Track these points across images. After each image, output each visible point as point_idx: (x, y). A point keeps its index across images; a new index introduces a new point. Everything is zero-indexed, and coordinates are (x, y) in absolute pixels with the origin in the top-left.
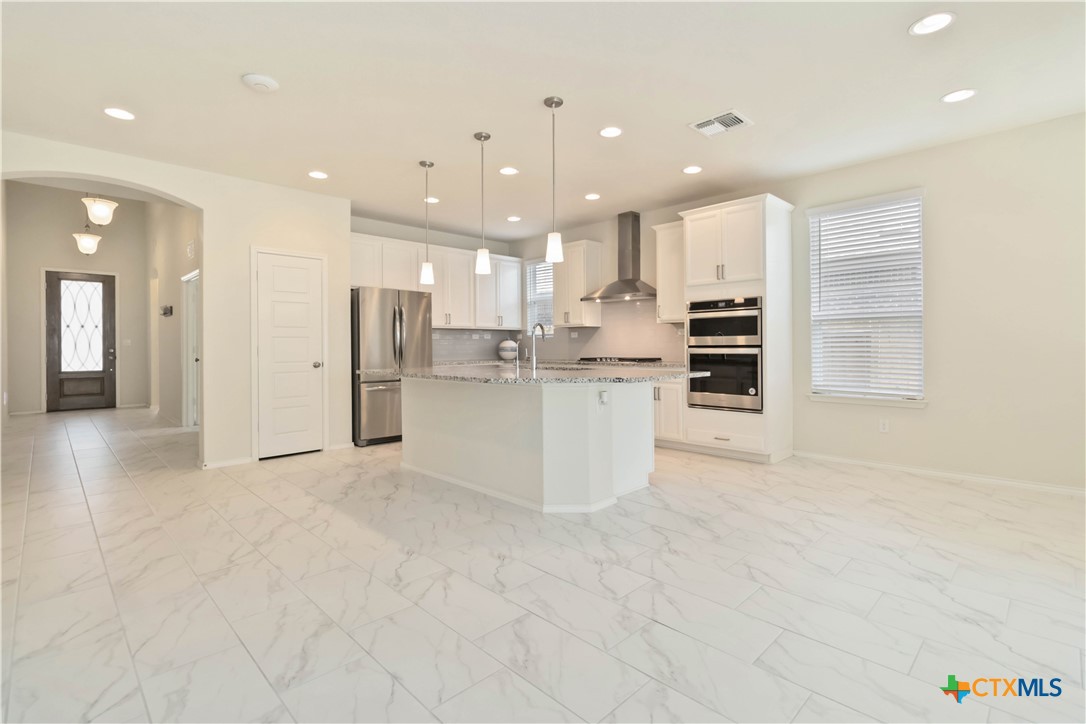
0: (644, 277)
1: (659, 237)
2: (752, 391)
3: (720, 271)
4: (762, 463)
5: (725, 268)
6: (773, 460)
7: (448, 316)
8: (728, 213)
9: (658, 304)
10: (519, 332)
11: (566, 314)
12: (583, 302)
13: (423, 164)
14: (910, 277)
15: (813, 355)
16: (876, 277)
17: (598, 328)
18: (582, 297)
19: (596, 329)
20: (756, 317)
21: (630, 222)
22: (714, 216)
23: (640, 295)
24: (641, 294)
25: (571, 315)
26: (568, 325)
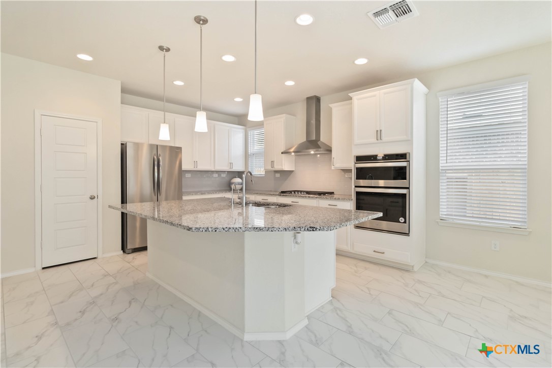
0: (323, 138)
1: (334, 111)
2: (402, 220)
3: (379, 134)
4: (407, 271)
5: (383, 132)
6: (416, 269)
7: (195, 163)
8: (385, 93)
9: (332, 157)
10: (243, 172)
11: (272, 162)
12: (283, 154)
13: (161, 48)
14: (515, 140)
15: (441, 194)
16: (489, 140)
17: (293, 171)
18: (282, 151)
19: (291, 172)
20: (406, 167)
21: (314, 102)
22: (374, 96)
23: (321, 151)
24: (322, 149)
25: (275, 164)
26: (273, 169)
